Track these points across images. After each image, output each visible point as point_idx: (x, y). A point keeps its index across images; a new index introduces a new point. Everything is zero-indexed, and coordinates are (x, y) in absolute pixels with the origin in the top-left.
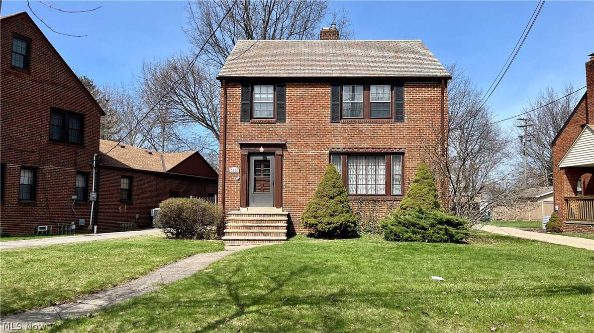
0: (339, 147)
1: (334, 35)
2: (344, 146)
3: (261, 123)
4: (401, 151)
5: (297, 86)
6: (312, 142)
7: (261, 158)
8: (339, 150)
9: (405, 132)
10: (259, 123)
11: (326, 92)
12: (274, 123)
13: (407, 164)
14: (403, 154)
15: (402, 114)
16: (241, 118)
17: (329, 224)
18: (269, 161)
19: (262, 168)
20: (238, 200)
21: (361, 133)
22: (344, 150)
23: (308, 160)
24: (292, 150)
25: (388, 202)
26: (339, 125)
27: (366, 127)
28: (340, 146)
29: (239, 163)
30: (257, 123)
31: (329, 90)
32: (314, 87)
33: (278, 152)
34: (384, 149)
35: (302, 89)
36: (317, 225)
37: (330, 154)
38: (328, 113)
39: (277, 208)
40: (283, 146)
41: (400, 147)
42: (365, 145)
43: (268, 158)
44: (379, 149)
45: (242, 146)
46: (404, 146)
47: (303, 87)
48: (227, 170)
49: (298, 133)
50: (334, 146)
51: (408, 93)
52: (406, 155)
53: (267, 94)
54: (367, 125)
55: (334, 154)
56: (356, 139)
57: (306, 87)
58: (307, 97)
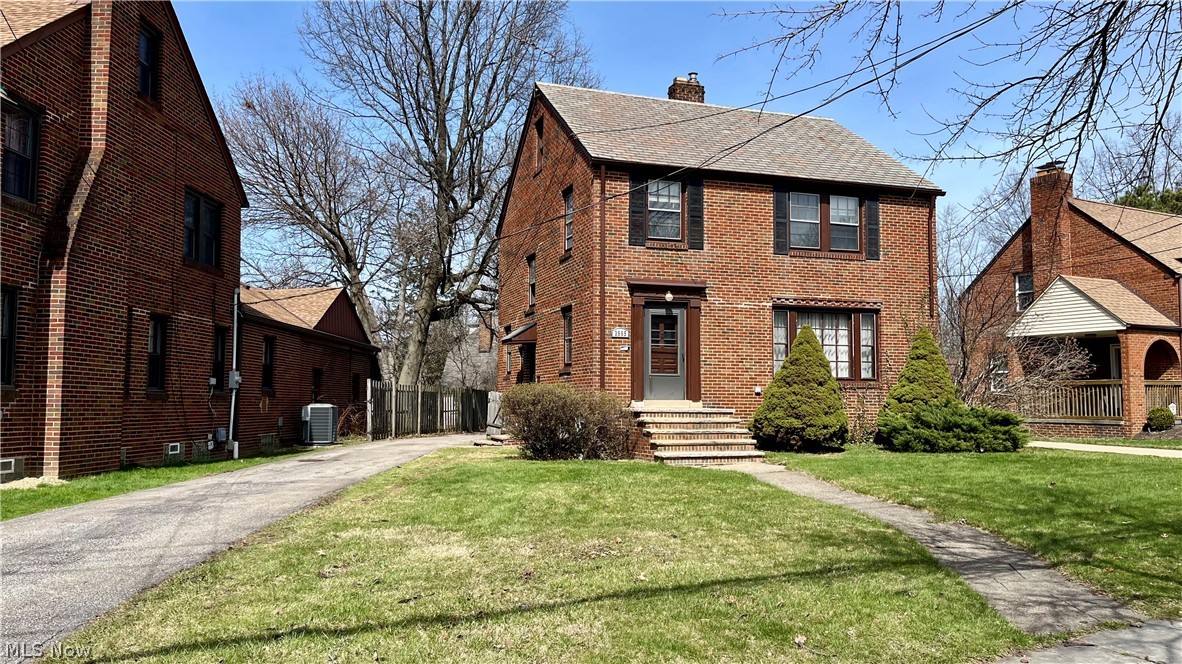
0: (787, 296)
1: (696, 92)
2: (795, 296)
3: (663, 249)
4: (875, 306)
5: (721, 188)
6: (746, 286)
7: (662, 312)
8: (788, 302)
9: (881, 275)
10: (660, 249)
11: (766, 200)
12: (685, 250)
13: (885, 329)
14: (877, 311)
15: (877, 247)
16: (630, 239)
17: (825, 427)
18: (676, 317)
19: (661, 329)
20: (628, 386)
21: (818, 274)
22: (795, 303)
23: (740, 317)
24: (714, 299)
25: (859, 391)
26: (787, 259)
27: (826, 265)
28: (789, 296)
29: (628, 319)
30: (657, 249)
31: (770, 197)
32: (748, 190)
33: (694, 301)
34: (853, 302)
35: (728, 192)
36: (803, 429)
37: (775, 307)
38: (770, 237)
39: (694, 401)
40: (700, 291)
41: (874, 300)
42: (825, 296)
43: (675, 312)
44: (845, 302)
45: (634, 288)
46: (879, 300)
47: (730, 188)
48: (607, 332)
49: (724, 270)
50: (779, 295)
51: (885, 211)
52: (883, 314)
53: (669, 196)
54: (827, 261)
55: (779, 309)
56: (811, 284)
57: (735, 189)
58: (736, 207)
